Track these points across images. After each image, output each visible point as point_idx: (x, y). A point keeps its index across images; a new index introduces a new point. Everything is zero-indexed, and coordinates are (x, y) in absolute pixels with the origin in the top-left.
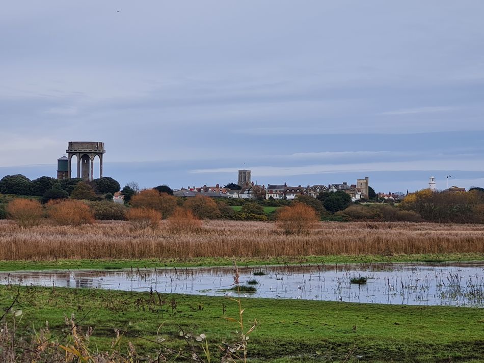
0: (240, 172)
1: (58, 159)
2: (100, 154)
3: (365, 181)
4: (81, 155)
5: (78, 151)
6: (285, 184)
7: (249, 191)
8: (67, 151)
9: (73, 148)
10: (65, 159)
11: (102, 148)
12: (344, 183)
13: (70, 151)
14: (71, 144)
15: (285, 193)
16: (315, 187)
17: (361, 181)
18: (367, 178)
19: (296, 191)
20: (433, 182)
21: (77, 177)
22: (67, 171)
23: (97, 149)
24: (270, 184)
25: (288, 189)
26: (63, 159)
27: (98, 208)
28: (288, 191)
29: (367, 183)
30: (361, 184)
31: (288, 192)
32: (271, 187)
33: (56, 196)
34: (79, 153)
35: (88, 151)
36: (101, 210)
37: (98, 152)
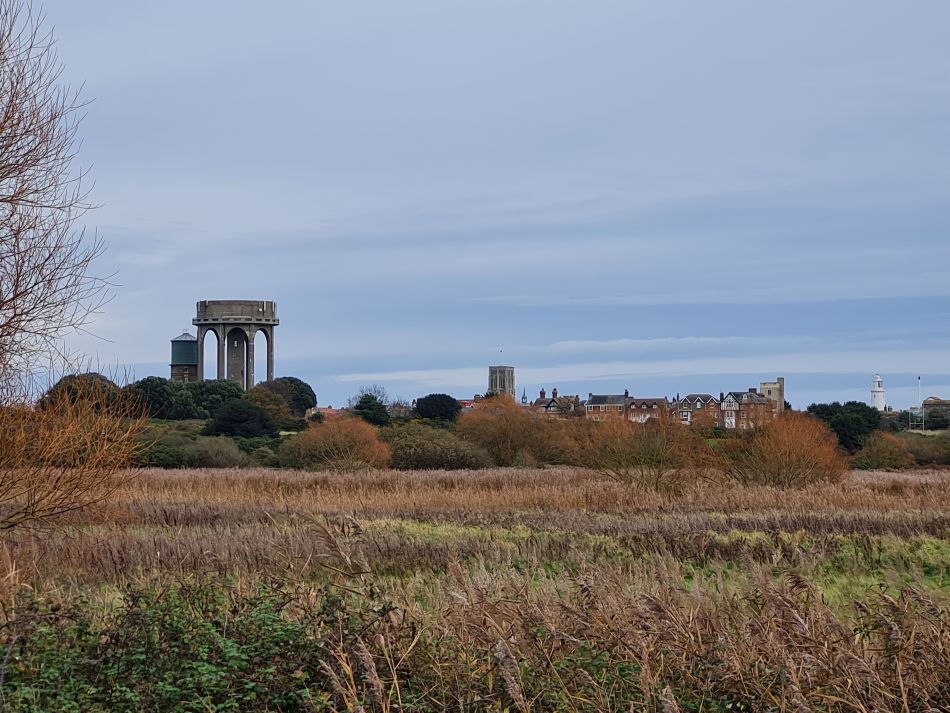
0: (493, 371)
1: (173, 338)
2: (267, 329)
3: (778, 386)
4: (228, 329)
5: (220, 321)
6: (627, 393)
7: (547, 408)
8: (196, 322)
9: (208, 315)
10: (188, 339)
11: (273, 314)
12: (750, 390)
13: (202, 322)
14: (203, 306)
15: (627, 410)
16: (692, 399)
17: (769, 387)
18: (781, 380)
19: (650, 408)
20: (880, 389)
21: (216, 378)
22: (196, 366)
23: (263, 318)
24: (594, 394)
25: (633, 403)
26: (183, 339)
27: (403, 442)
28: (633, 407)
29: (781, 391)
30: (769, 392)
31: (633, 410)
32: (597, 400)
33: (245, 416)
34: (224, 324)
35: (243, 321)
36: (411, 447)
37: (264, 322)
